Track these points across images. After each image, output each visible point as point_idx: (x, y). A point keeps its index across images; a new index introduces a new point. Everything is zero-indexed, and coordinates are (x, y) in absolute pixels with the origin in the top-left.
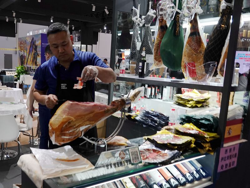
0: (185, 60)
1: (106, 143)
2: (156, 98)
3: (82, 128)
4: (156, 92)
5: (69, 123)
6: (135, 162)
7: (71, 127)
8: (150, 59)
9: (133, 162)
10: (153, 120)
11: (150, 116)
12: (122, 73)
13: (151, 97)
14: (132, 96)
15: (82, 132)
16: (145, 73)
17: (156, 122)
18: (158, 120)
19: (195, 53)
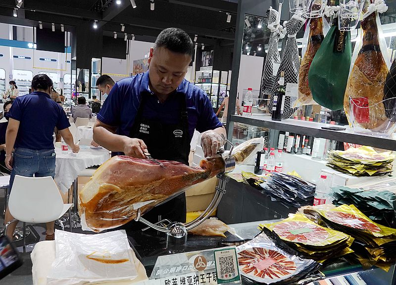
0: (350, 93)
1: (185, 231)
2: (302, 153)
3: (136, 206)
4: (303, 144)
5: (112, 196)
6: (225, 278)
7: (114, 204)
8: (292, 90)
9: (222, 277)
10: (287, 191)
11: (284, 183)
12: (247, 112)
13: (293, 151)
14: (240, 152)
15: (137, 212)
16: (282, 113)
17: (292, 194)
18: (296, 192)
19: (369, 81)
